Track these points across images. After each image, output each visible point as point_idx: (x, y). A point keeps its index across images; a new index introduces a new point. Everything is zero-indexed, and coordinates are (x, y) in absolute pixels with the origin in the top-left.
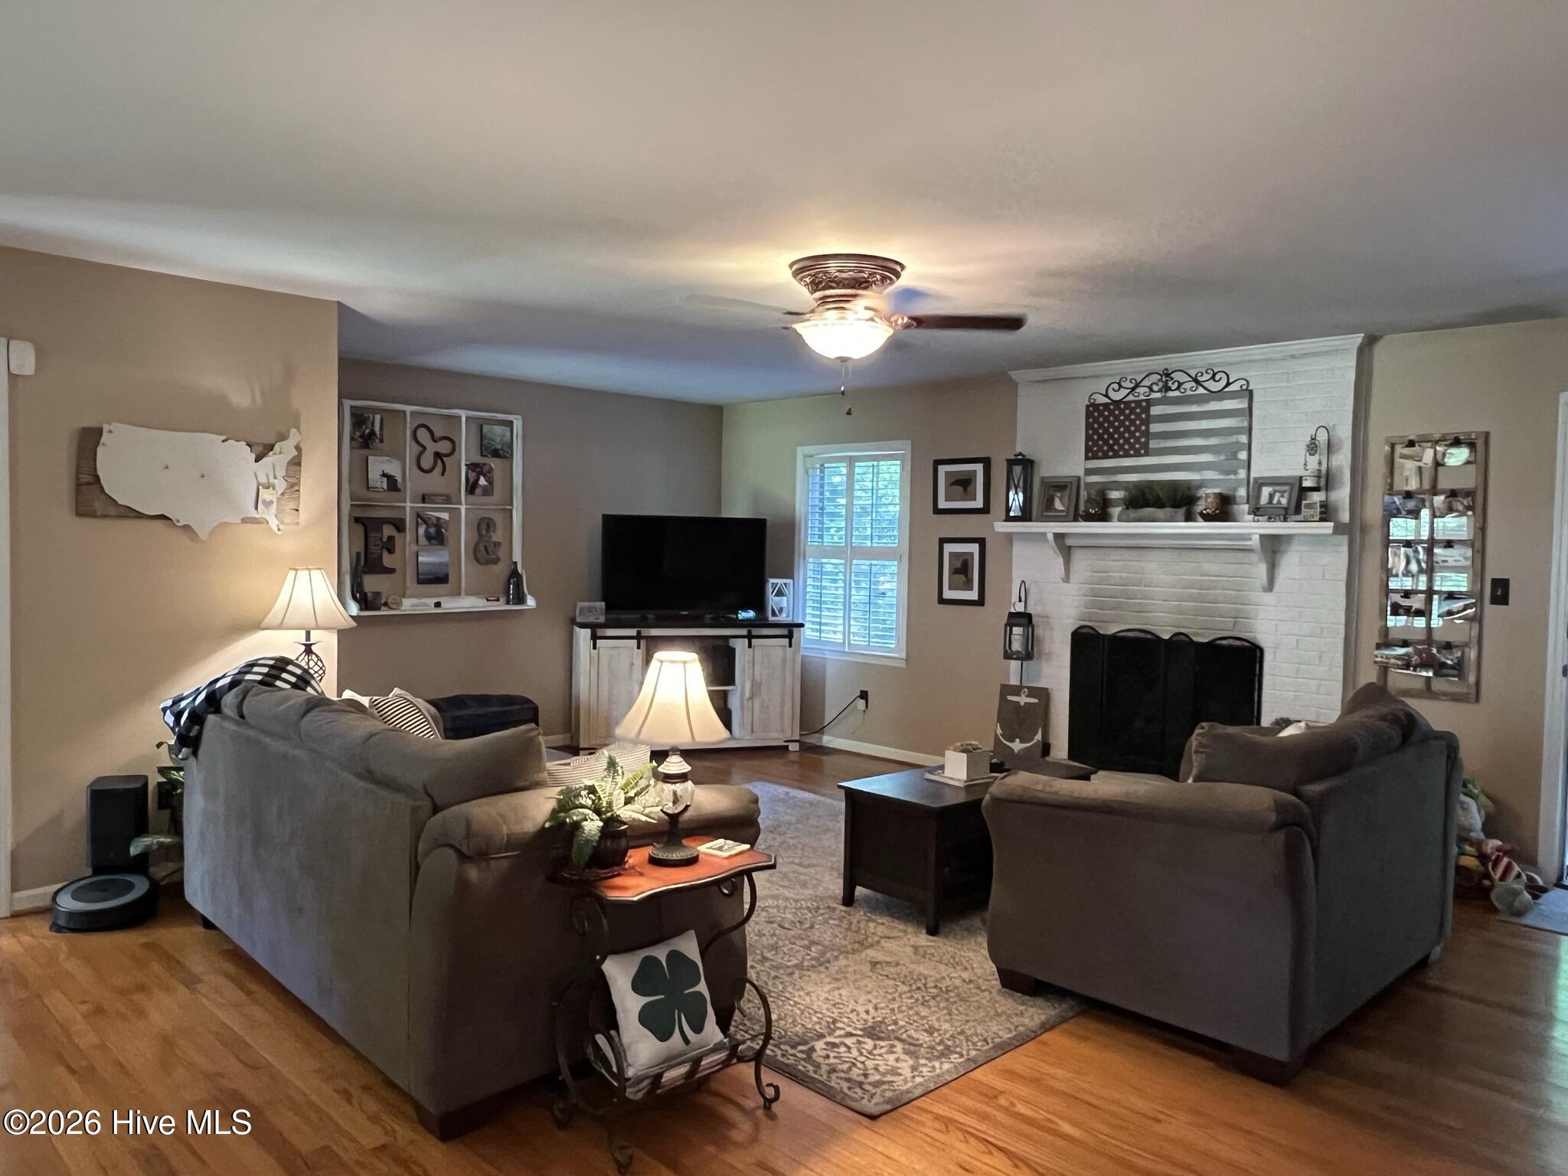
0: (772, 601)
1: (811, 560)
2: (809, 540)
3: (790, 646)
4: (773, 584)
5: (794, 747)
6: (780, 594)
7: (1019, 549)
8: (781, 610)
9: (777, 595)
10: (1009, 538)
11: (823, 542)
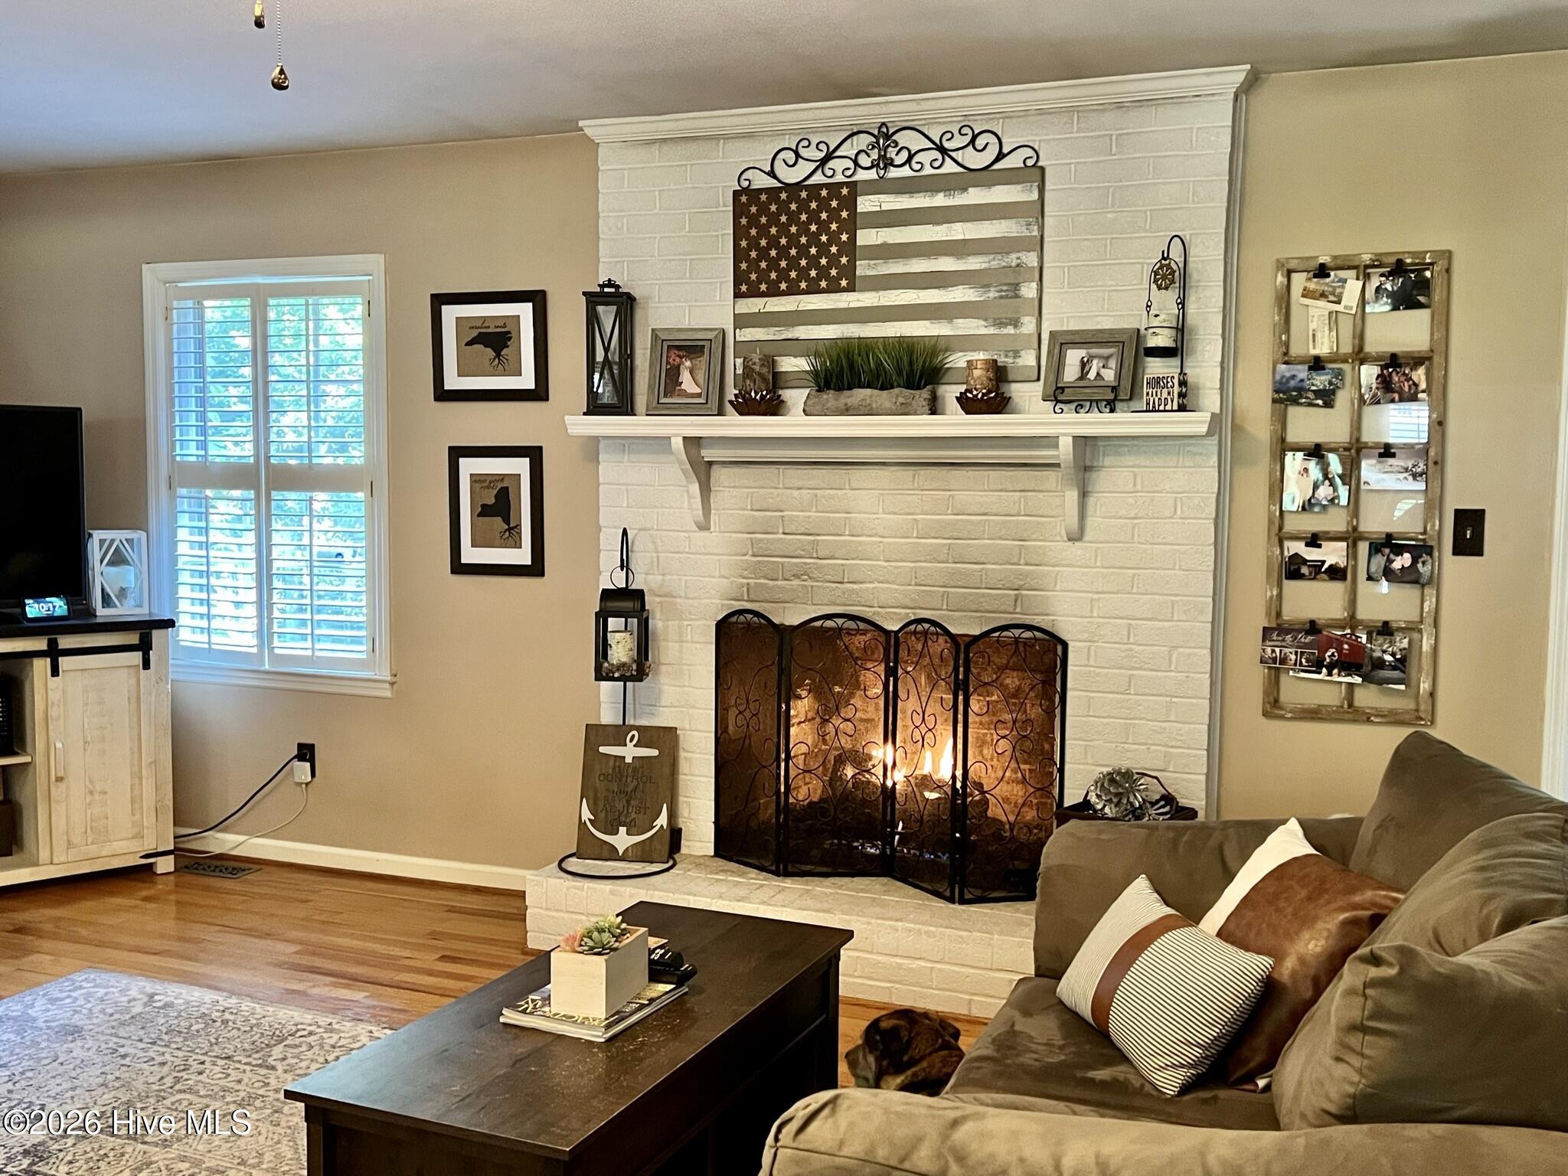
0: (101, 575)
1: (184, 491)
2: (178, 451)
3: (146, 665)
4: (102, 542)
5: (165, 865)
6: (118, 560)
7: (609, 469)
8: (122, 593)
9: (111, 563)
10: (592, 447)
11: (206, 456)
